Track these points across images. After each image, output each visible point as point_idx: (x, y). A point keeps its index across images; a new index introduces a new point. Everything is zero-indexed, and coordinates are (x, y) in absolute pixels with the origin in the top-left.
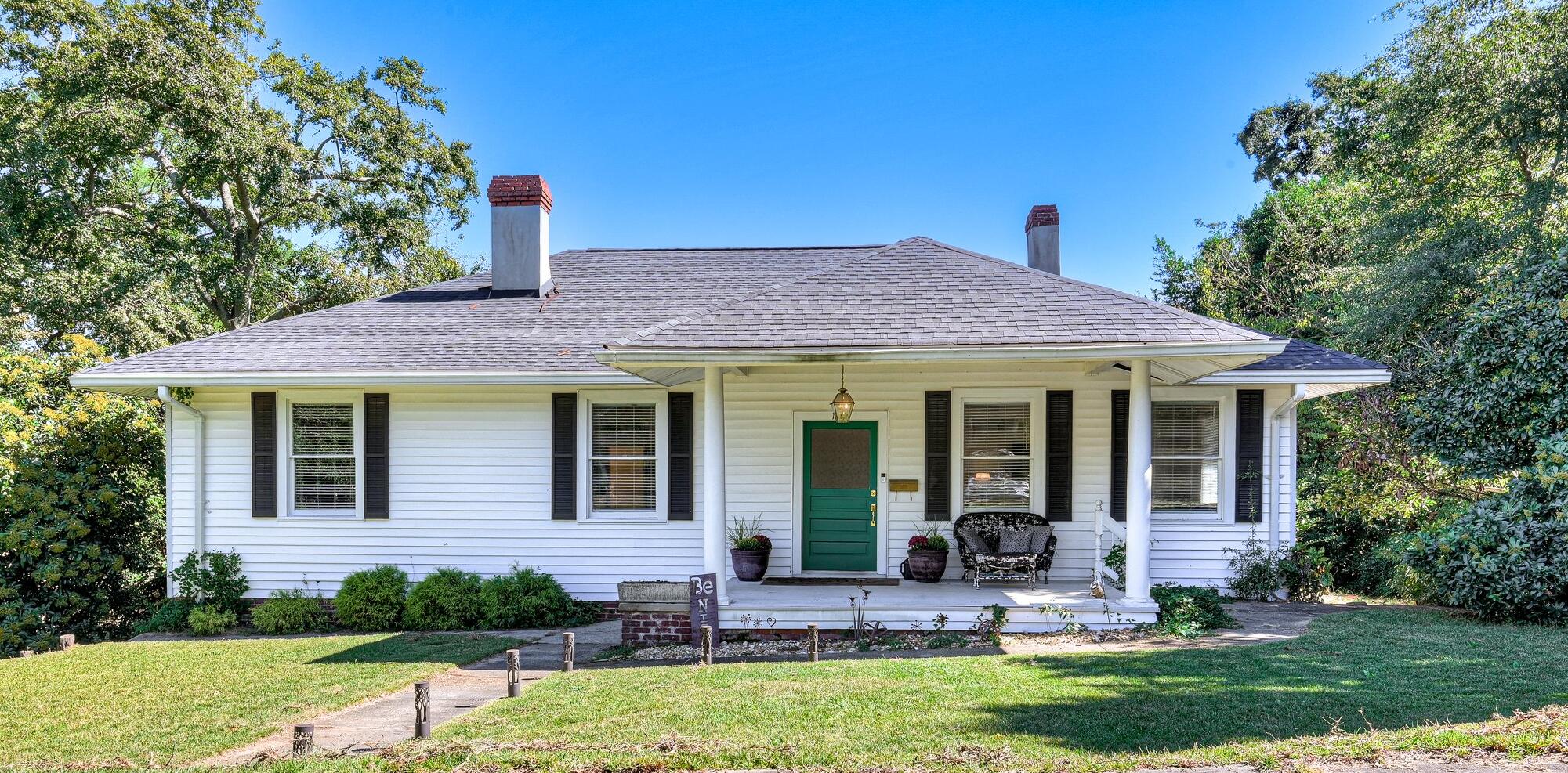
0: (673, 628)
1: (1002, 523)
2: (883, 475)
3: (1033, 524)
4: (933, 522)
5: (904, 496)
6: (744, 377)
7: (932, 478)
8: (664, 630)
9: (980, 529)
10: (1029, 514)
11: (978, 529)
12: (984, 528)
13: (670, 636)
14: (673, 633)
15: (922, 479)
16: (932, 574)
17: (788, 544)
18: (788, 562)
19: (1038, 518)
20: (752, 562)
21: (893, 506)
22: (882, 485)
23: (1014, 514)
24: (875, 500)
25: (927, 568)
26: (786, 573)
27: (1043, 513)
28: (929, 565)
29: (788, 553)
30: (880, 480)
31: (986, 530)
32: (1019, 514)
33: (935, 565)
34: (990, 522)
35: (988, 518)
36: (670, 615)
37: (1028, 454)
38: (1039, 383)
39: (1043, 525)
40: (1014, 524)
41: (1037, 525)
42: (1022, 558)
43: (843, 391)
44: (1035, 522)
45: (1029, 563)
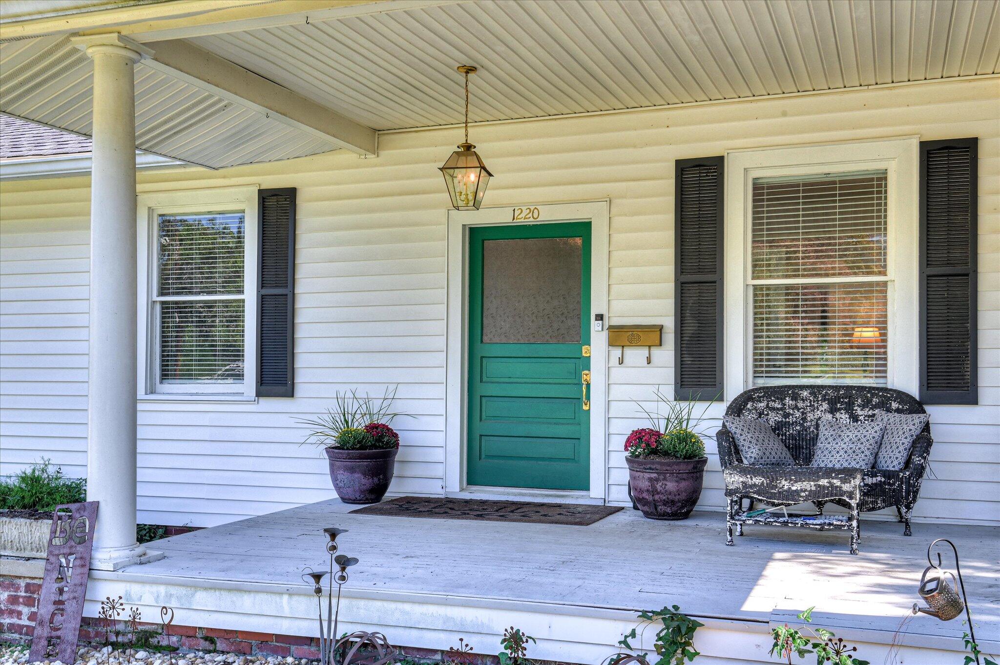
0: (25, 610)
1: (825, 406)
2: (600, 317)
3: (889, 410)
4: (687, 403)
5: (636, 355)
6: (371, 157)
7: (689, 320)
8: (11, 613)
9: (779, 418)
10: (885, 390)
11: (774, 418)
12: (787, 415)
13: (21, 627)
14: (25, 622)
15: (669, 323)
16: (665, 503)
17: (439, 439)
18: (439, 471)
19: (902, 396)
20: (352, 470)
21: (618, 373)
22: (598, 337)
23: (849, 388)
24: (586, 363)
25: (654, 492)
26: (433, 490)
27: (911, 384)
28: (659, 486)
29: (439, 455)
30: (595, 325)
31: (791, 419)
32: (861, 389)
33: (671, 486)
34: (800, 404)
35: (795, 397)
36: (22, 583)
37: (884, 273)
38: (907, 128)
39: (911, 411)
40: (849, 409)
41: (898, 411)
42: (824, 482)
43: (468, 148)
44: (895, 405)
45: (843, 493)
